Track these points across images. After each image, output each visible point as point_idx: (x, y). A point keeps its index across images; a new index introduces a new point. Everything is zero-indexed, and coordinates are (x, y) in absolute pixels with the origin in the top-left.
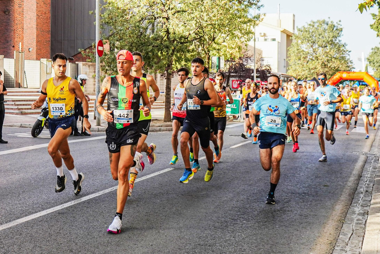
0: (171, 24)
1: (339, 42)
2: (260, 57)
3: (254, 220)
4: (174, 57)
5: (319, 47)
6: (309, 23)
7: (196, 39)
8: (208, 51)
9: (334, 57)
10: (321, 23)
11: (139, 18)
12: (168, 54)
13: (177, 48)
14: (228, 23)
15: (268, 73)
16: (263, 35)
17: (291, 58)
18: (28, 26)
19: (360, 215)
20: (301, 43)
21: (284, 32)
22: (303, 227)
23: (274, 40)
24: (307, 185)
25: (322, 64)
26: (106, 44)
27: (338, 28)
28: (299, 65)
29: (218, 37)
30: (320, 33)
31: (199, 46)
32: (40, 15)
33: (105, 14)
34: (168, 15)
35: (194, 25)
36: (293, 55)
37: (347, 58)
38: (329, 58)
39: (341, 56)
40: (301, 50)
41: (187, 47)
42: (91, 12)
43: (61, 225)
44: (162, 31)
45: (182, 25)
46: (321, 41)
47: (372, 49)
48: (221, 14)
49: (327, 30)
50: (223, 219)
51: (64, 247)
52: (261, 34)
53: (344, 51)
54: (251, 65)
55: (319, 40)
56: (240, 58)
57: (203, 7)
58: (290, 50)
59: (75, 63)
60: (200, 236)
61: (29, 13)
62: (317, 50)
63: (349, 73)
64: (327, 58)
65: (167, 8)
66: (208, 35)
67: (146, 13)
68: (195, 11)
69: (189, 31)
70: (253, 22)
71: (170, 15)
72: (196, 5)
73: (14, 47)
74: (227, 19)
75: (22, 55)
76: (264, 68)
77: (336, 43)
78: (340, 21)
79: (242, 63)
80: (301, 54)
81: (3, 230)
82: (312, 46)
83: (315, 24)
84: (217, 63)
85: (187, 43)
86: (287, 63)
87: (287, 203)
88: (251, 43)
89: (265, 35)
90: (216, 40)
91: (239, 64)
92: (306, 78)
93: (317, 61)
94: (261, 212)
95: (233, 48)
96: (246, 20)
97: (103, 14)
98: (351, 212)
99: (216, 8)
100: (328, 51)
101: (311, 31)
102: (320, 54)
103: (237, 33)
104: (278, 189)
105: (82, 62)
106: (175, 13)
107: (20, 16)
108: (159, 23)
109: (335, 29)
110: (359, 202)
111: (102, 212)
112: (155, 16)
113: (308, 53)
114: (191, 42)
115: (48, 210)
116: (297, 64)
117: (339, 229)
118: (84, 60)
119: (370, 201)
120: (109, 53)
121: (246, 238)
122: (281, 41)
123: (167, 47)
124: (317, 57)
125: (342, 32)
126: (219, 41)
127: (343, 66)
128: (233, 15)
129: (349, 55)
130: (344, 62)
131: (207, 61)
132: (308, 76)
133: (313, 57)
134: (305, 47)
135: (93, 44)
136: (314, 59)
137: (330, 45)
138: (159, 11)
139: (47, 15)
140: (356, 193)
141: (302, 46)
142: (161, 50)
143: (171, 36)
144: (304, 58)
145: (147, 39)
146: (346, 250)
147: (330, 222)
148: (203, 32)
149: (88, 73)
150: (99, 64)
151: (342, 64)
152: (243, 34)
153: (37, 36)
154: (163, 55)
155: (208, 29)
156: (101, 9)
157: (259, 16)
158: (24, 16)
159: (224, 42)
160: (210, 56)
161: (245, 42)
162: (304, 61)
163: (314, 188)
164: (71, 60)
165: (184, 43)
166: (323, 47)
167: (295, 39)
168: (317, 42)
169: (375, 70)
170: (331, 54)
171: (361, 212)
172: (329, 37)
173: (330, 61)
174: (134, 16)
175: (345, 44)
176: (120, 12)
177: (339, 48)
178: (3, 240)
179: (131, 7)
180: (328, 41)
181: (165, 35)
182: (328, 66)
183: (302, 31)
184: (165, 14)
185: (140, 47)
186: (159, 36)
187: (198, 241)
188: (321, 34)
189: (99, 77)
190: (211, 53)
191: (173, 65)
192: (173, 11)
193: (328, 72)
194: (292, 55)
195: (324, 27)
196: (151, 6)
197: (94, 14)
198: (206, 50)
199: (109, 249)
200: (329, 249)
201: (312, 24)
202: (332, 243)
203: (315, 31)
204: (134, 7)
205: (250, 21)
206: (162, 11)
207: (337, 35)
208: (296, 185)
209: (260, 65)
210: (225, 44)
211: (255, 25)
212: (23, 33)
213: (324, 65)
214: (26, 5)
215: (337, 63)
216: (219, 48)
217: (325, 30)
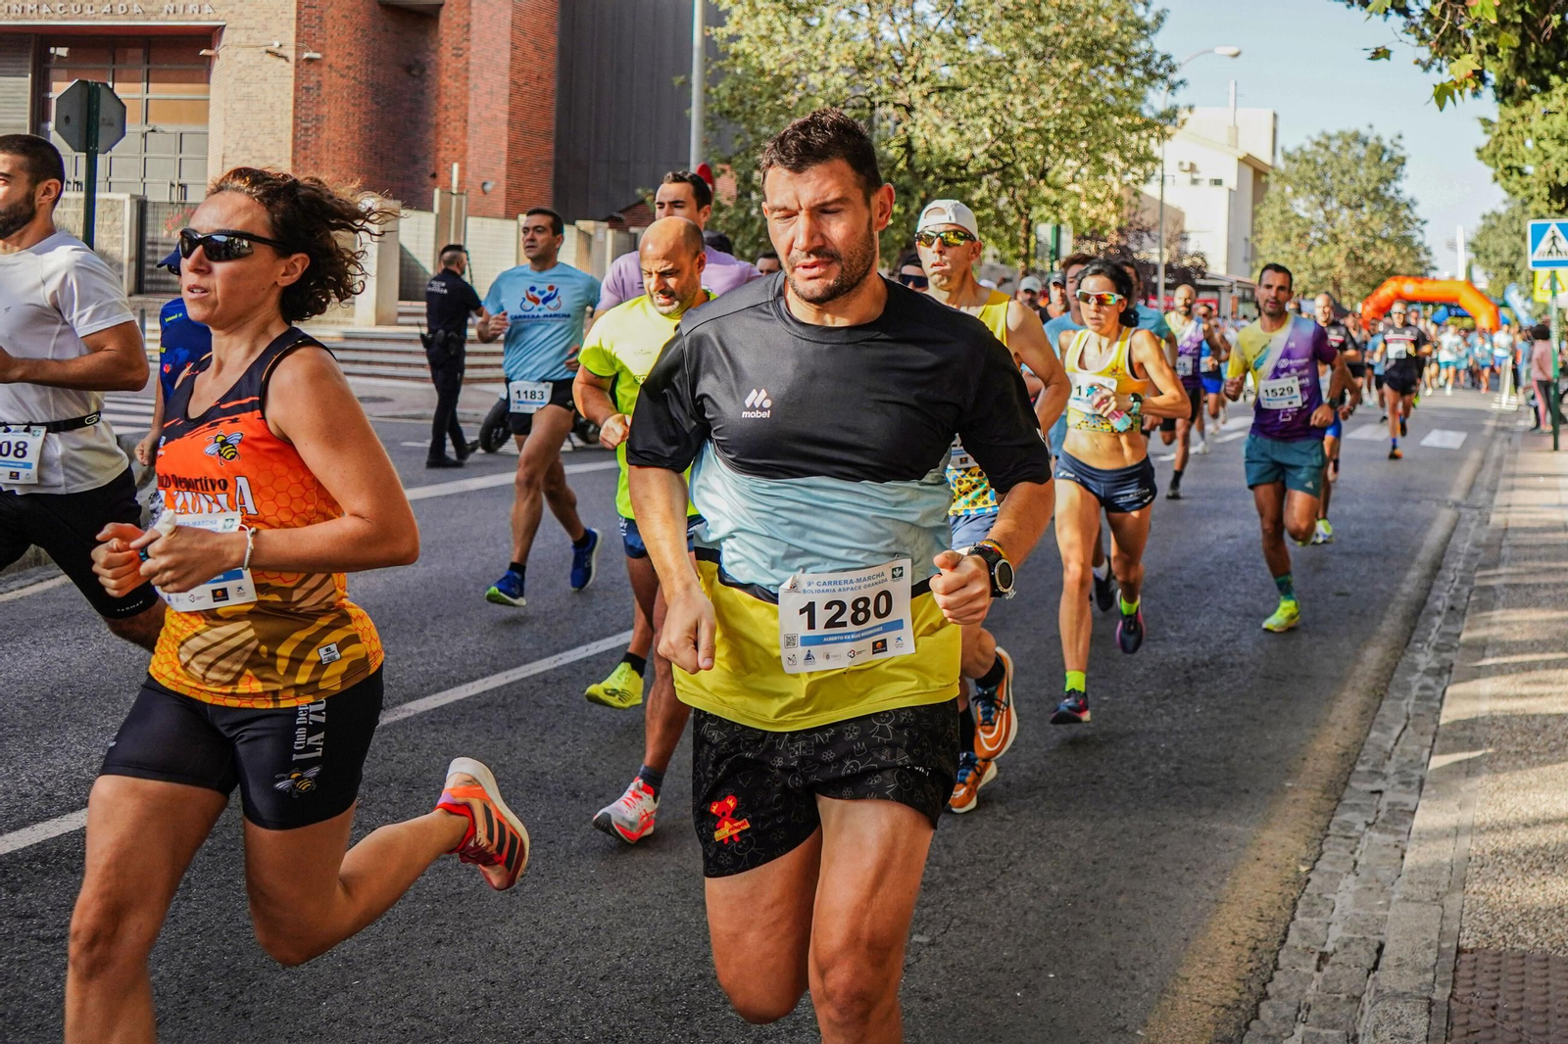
0: (918, 124)
1: (1395, 195)
2: (1178, 230)
5: (1341, 207)
6: (1316, 138)
7: (991, 171)
8: (1027, 207)
9: (1380, 238)
10: (1350, 140)
12: (907, 211)
14: (1085, 127)
15: (1199, 275)
16: (1187, 167)
18: (484, 114)
20: (1291, 195)
21: (1246, 161)
23: (1218, 182)
25: (1349, 254)
26: (726, 177)
27: (1395, 157)
29: (1056, 168)
30: (1346, 168)
31: (1000, 191)
32: (521, 82)
33: (720, 86)
34: (910, 97)
35: (987, 131)
36: (1270, 226)
37: (1416, 240)
38: (1368, 240)
39: (1402, 233)
40: (1292, 214)
42: (678, 80)
44: (893, 144)
45: (952, 129)
46: (1346, 189)
47: (1484, 217)
48: (1065, 100)
49: (1364, 159)
51: (553, 782)
52: (1181, 164)
53: (1410, 221)
54: (1153, 253)
55: (1341, 187)
56: (1120, 231)
57: (1012, 80)
58: (1263, 211)
61: (486, 75)
62: (1335, 215)
63: (1420, 282)
64: (1362, 239)
65: (908, 79)
66: (1026, 161)
67: (846, 91)
68: (989, 90)
69: (971, 148)
70: (1158, 128)
71: (918, 102)
72: (993, 72)
73: (434, 176)
75: (459, 202)
76: (1186, 263)
77: (1387, 198)
78: (1400, 137)
79: (1125, 247)
80: (1293, 224)
82: (1322, 204)
83: (1332, 143)
84: (1051, 243)
85: (966, 181)
86: (1254, 249)
88: (1151, 190)
89: (1193, 168)
90: (1050, 174)
91: (1118, 247)
92: (1305, 293)
93: (1336, 248)
95: (1097, 201)
96: (1137, 121)
97: (715, 86)
98: (1406, 666)
99: (1051, 82)
100: (1365, 218)
101: (1320, 160)
102: (1345, 227)
103: (1111, 157)
106: (930, 93)
107: (458, 85)
108: (883, 121)
109: (1385, 158)
110: (1431, 638)
112: (873, 100)
113: (1312, 223)
114: (977, 179)
115: (510, 672)
117: (1370, 713)
119: (1458, 635)
120: (729, 203)
122: (1238, 185)
124: (1335, 236)
125: (1405, 168)
126: (1058, 180)
127: (1404, 262)
128: (1099, 106)
129: (1422, 232)
130: (1409, 251)
131: (1024, 235)
132: (1311, 287)
133: (1324, 235)
134: (1302, 206)
136: (1326, 239)
137: (1370, 204)
138: (885, 86)
139: (544, 84)
141: (1295, 202)
143: (920, 159)
144: (1301, 236)
146: (1384, 771)
147: (1347, 694)
148: (1014, 150)
151: (1403, 257)
152: (1128, 161)
153: (512, 146)
155: (1028, 144)
156: (708, 72)
157: (1175, 112)
158: (472, 83)
159: (1074, 181)
160: (1031, 221)
161: (1133, 184)
162: (1298, 246)
164: (615, 223)
165: (957, 180)
166: (1350, 207)
167: (1277, 181)
168: (1334, 193)
169: (1491, 276)
170: (1375, 228)
171: (1434, 665)
172: (1369, 181)
173: (1371, 248)
174: (808, 95)
175: (1412, 200)
176: (768, 83)
177: (1397, 211)
179: (799, 70)
180: (1365, 190)
181: (902, 157)
182: (1366, 261)
183: (1295, 161)
184: (901, 97)
188: (1348, 171)
190: (1034, 214)
192: (926, 86)
193: (1365, 277)
194: (1268, 227)
195: (1357, 151)
196: (861, 70)
197: (687, 84)
198: (1021, 203)
201: (1323, 141)
202: (1347, 753)
203: (1332, 162)
204: (810, 70)
205: (1148, 125)
206: (894, 84)
207: (1390, 175)
208: (1259, 592)
209: (1175, 254)
210: (1075, 188)
211: (1164, 136)
212: (465, 135)
213: (1354, 259)
214: (476, 53)
215: (1390, 254)
216: (1059, 198)
217: (1358, 161)
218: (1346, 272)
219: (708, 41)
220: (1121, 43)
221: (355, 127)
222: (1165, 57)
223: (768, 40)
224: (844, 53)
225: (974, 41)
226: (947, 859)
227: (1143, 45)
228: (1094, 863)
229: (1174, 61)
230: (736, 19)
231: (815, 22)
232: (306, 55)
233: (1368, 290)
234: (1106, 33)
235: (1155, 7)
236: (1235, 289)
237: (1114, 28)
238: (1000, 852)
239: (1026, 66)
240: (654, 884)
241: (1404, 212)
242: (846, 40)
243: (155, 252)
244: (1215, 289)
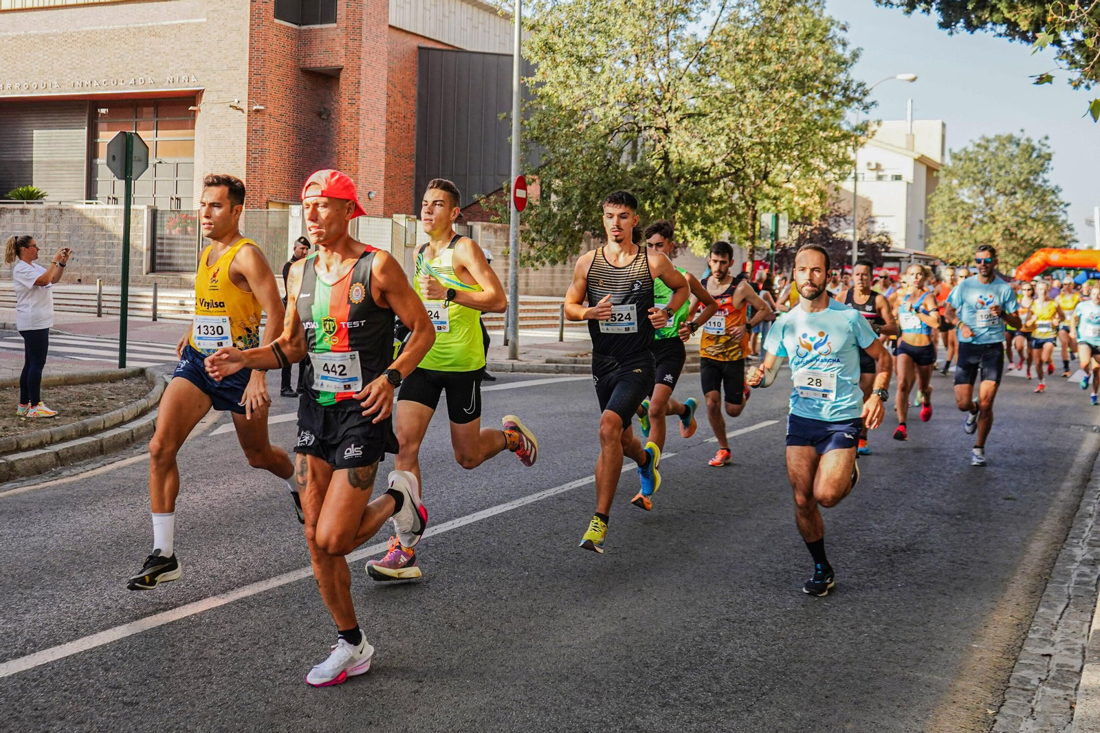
0: (674, 142)
1: (1043, 184)
2: (867, 215)
3: (847, 570)
4: (678, 214)
5: (998, 195)
6: (978, 141)
7: (726, 175)
8: (753, 201)
9: (1031, 218)
10: (1005, 142)
11: (605, 129)
12: (665, 206)
13: (685, 194)
14: (798, 140)
15: (883, 250)
16: (873, 166)
17: (936, 218)
18: (369, 144)
19: (1085, 565)
20: (957, 186)
21: (921, 160)
22: (957, 588)
23: (898, 178)
24: (967, 496)
25: (1005, 231)
26: (533, 184)
27: (1042, 153)
28: (953, 233)
29: (775, 171)
30: (1002, 163)
31: (733, 189)
32: (393, 120)
33: (531, 119)
34: (667, 122)
35: (723, 145)
36: (941, 210)
37: (1061, 219)
38: (1020, 220)
39: (1048, 214)
40: (958, 201)
41: (707, 191)
42: (501, 116)
43: (430, 571)
44: (654, 157)
45: (698, 145)
46: (1002, 180)
48: (783, 121)
49: (1017, 156)
50: (780, 566)
51: (437, 616)
52: (869, 164)
53: (1055, 204)
54: (847, 233)
55: (998, 179)
56: (823, 217)
57: (743, 107)
58: (934, 199)
59: (465, 224)
60: (730, 600)
61: (371, 116)
62: (993, 201)
63: (1064, 253)
64: (1016, 219)
65: (665, 109)
66: (753, 167)
67: (620, 119)
68: (725, 115)
69: (712, 159)
70: (853, 138)
71: (672, 124)
72: (728, 101)
74: (797, 132)
76: (874, 240)
77: (1036, 186)
78: (1047, 138)
79: (826, 229)
80: (959, 208)
81: (308, 577)
82: (982, 193)
83: (990, 144)
84: (771, 228)
85: (708, 183)
86: (927, 230)
87: (923, 535)
88: (848, 185)
89: (878, 167)
90: (771, 176)
91: (820, 229)
93: (994, 226)
94: (863, 552)
95: (806, 195)
96: (837, 134)
97: (528, 119)
98: (1065, 557)
99: (773, 107)
100: (1018, 202)
101: (981, 158)
102: (1001, 211)
103: (817, 162)
104: (903, 504)
105: (480, 223)
106: (681, 119)
107: (352, 124)
108: (647, 140)
109: (1034, 155)
110: (1085, 535)
111: (519, 545)
112: (640, 125)
113: (974, 207)
114: (716, 181)
116: (948, 230)
117: (1038, 593)
118: (484, 217)
120: (538, 203)
121: (830, 607)
122: (914, 180)
123: (664, 192)
124: (993, 217)
125: (1051, 162)
126: (776, 180)
127: (1050, 236)
128: (809, 124)
129: (1065, 212)
130: (1054, 228)
131: (750, 222)
133: (984, 216)
134: (966, 194)
135: (505, 184)
136: (986, 219)
137: (1022, 191)
138: (647, 115)
139: (408, 121)
140: (1077, 515)
141: (961, 192)
142: (652, 199)
143: (674, 167)
144: (966, 218)
145: (621, 174)
146: (1052, 639)
147: (1018, 577)
148: (744, 159)
149: (492, 247)
150: (516, 226)
151: (1049, 232)
152: (830, 165)
153: (387, 165)
154: (654, 209)
155: (755, 154)
156: (523, 109)
157: (867, 126)
158: (361, 123)
159: (788, 181)
160: (756, 212)
161: (834, 182)
162: (965, 225)
163: (983, 502)
165: (701, 183)
166: (1006, 195)
167: (946, 176)
168: (993, 183)
170: (1026, 210)
171: (1088, 556)
172: (1021, 173)
173: (1023, 226)
174: (593, 123)
175: (1057, 187)
176: (564, 116)
177: (1044, 197)
178: (308, 599)
179: (587, 105)
180: (1018, 180)
181: (661, 167)
182: (1019, 236)
183: (960, 160)
184: (660, 122)
185: (607, 191)
186: (647, 169)
187: (725, 611)
188: (1004, 166)
189: (515, 255)
190: (759, 206)
191: (677, 230)
192: (679, 113)
193: (1018, 249)
194: (939, 211)
195: (1011, 150)
196: (631, 104)
197: (508, 119)
198: (749, 199)
199: (532, 624)
200: (1014, 637)
201: (983, 143)
202: (1020, 624)
203: (990, 160)
204: (595, 105)
205: (846, 136)
206: (655, 113)
207: (1038, 169)
208: (943, 495)
209: (865, 234)
210: (790, 186)
211: (857, 145)
212: (357, 159)
213: (1009, 235)
214: (365, 100)
215: (1039, 230)
216: (778, 194)
217: (1012, 158)
218: (1003, 245)
219: (524, 88)
220: (826, 76)
221: (285, 156)
222: (860, 85)
223: (564, 84)
224: (619, 92)
225: (713, 79)
226: (716, 688)
227: (842, 77)
228: (826, 697)
229: (867, 87)
230: (542, 70)
231: (598, 70)
232: (255, 108)
233: (1021, 259)
234: (814, 68)
235: (851, 48)
236: (913, 260)
237: (820, 64)
238: (755, 685)
239: (753, 96)
240: (510, 692)
241: (1049, 198)
242: (621, 83)
243: (162, 244)
244: (896, 260)
